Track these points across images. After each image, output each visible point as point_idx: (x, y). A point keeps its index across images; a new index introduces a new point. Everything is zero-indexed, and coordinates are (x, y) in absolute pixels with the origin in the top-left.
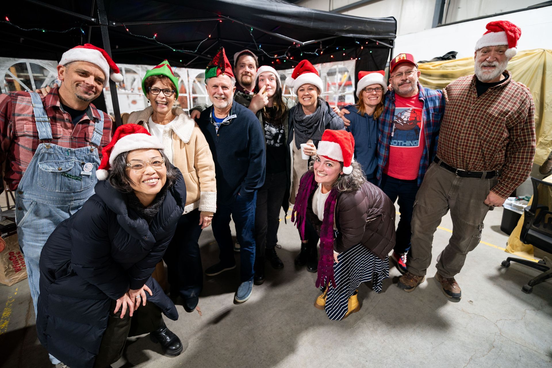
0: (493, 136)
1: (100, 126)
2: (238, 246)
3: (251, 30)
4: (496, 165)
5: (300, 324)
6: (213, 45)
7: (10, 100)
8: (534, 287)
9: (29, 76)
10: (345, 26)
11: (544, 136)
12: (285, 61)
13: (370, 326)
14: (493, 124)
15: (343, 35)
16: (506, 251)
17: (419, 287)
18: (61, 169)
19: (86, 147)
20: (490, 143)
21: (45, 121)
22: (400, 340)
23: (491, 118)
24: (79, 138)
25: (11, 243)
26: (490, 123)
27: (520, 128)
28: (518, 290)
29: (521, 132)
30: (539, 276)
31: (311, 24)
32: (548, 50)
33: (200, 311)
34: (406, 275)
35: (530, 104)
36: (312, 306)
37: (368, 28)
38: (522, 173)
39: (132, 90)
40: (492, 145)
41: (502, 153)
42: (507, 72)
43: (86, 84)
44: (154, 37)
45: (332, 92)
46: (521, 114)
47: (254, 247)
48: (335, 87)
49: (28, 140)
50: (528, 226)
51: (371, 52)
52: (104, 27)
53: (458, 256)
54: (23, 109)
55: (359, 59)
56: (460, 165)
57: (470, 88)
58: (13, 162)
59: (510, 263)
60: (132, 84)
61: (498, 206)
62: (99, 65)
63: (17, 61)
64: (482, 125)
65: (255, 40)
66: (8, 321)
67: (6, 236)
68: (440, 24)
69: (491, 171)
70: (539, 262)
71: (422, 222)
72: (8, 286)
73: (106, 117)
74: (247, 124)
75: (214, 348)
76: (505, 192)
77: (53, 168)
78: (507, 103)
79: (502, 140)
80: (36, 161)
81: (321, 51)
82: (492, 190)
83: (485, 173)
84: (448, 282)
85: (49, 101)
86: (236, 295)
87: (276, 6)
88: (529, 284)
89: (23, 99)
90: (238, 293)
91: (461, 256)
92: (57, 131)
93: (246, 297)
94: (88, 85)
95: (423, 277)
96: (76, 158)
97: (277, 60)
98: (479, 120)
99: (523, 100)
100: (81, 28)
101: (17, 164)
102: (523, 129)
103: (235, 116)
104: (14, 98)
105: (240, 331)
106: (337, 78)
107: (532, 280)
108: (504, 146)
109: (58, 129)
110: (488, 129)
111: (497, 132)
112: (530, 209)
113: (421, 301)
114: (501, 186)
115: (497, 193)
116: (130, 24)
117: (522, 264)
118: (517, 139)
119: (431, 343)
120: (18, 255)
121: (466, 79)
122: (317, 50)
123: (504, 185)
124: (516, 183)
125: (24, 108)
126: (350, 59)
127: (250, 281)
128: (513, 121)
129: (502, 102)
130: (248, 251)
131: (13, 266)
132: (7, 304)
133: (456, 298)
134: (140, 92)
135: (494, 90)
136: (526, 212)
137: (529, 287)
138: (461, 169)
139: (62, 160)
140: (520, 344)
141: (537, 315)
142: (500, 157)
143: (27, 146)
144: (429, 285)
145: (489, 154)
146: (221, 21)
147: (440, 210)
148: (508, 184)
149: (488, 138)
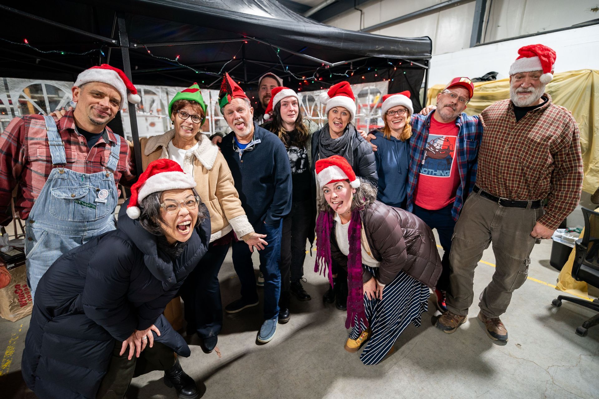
0: (536, 163)
1: (117, 150)
2: (261, 280)
3: (277, 51)
4: (541, 194)
5: (329, 368)
6: (237, 66)
7: (23, 123)
8: (589, 329)
9: (43, 97)
10: (377, 47)
11: (594, 162)
12: (313, 82)
13: (406, 371)
14: (536, 150)
15: (375, 56)
16: (557, 288)
17: (460, 328)
18: (75, 196)
19: (102, 172)
20: (534, 170)
21: (59, 145)
22: (440, 388)
23: (533, 143)
24: (94, 162)
25: (18, 275)
26: (532, 148)
27: (565, 153)
28: (571, 332)
29: (567, 157)
30: (594, 317)
31: (341, 45)
32: (596, 71)
33: (219, 353)
34: (446, 314)
35: (574, 128)
36: (343, 348)
37: (401, 48)
38: (570, 202)
39: (151, 112)
40: (536, 172)
41: (547, 181)
42: (546, 95)
43: (100, 106)
44: (176, 59)
45: (363, 114)
46: (564, 138)
47: (280, 280)
48: (367, 109)
49: (41, 165)
50: (580, 261)
51: (405, 73)
52: (125, 49)
53: (503, 295)
54: (36, 133)
55: (393, 80)
56: (503, 194)
57: (508, 112)
58: (24, 189)
59: (561, 302)
60: (151, 106)
61: (546, 238)
62: (114, 86)
63: (32, 82)
64: (524, 152)
65: (282, 61)
66: (11, 361)
67: (12, 268)
68: (478, 44)
69: (536, 200)
70: (594, 301)
71: (461, 257)
72: (11, 322)
73: (123, 141)
74: (272, 148)
75: (234, 394)
76: (553, 223)
77: (66, 195)
78: (549, 127)
79: (546, 167)
80: (49, 187)
81: (352, 72)
82: (539, 220)
83: (530, 202)
84: (492, 323)
85: (63, 124)
86: (259, 334)
87: (304, 26)
88: (583, 326)
89: (37, 122)
90: (261, 332)
91: (507, 294)
92: (71, 155)
93: (269, 337)
94: (103, 107)
95: (465, 317)
96: (90, 184)
97: (305, 81)
98: (520, 146)
99: (566, 123)
100: (101, 50)
101: (28, 190)
102: (568, 155)
103: (259, 141)
104: (28, 121)
105: (263, 375)
106: (369, 99)
107: (586, 321)
108: (549, 173)
109: (73, 153)
110: (530, 155)
111: (540, 158)
112: (581, 242)
113: (463, 343)
114: (548, 217)
115: (544, 224)
116: (152, 46)
117: (575, 304)
118: (562, 165)
119: (475, 391)
120: (24, 288)
121: (502, 103)
122: (347, 71)
123: (552, 215)
124: (564, 212)
125: (38, 131)
126: (383, 80)
127: (274, 319)
128: (557, 146)
129: (544, 126)
130: (273, 284)
131: (19, 300)
132: (10, 342)
133: (502, 341)
134: (159, 114)
135: (534, 113)
136: (577, 245)
137: (584, 330)
138: (505, 198)
139: (76, 186)
140: (576, 394)
141: (594, 361)
142: (545, 184)
143: (39, 171)
144: (471, 325)
145: (533, 182)
146: (246, 42)
147: (481, 243)
148: (556, 214)
149: (531, 165)
